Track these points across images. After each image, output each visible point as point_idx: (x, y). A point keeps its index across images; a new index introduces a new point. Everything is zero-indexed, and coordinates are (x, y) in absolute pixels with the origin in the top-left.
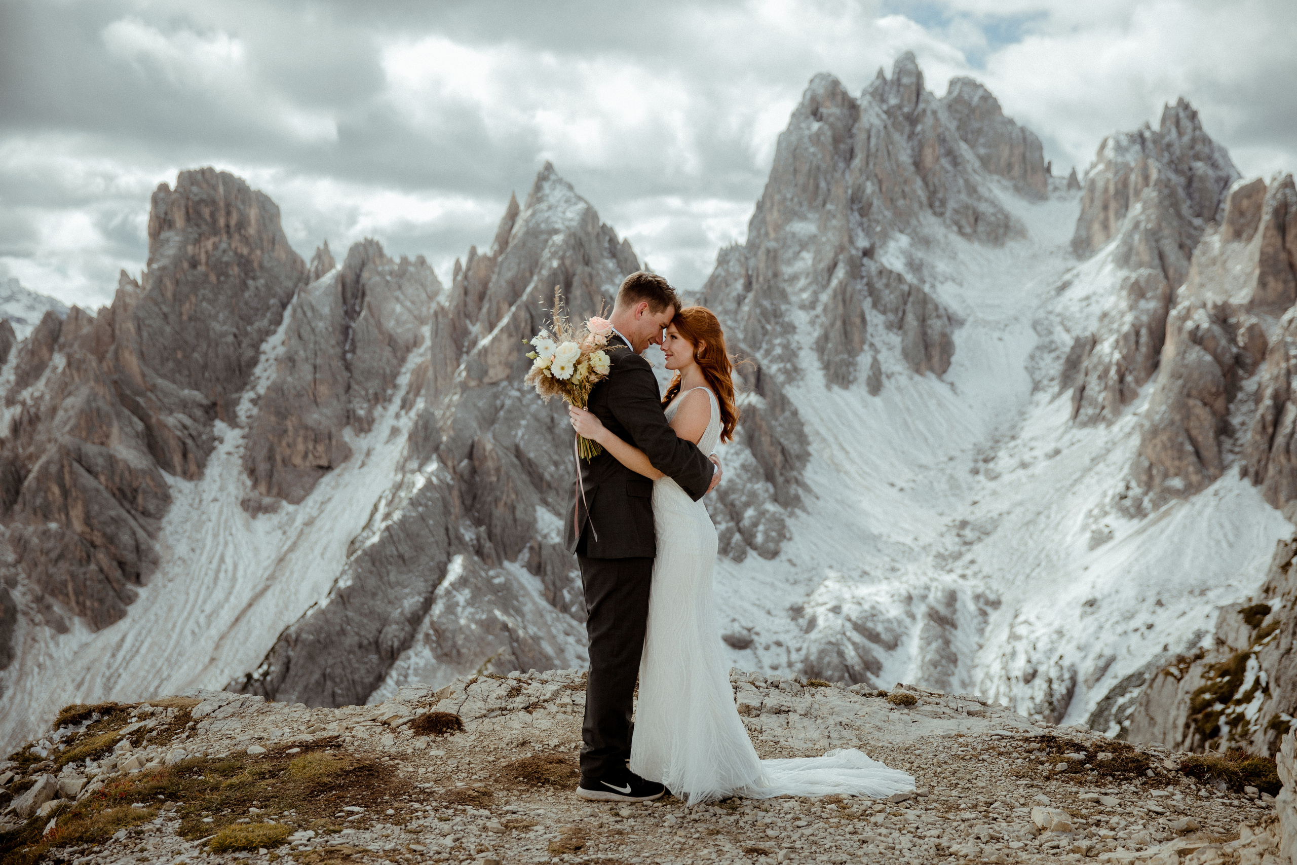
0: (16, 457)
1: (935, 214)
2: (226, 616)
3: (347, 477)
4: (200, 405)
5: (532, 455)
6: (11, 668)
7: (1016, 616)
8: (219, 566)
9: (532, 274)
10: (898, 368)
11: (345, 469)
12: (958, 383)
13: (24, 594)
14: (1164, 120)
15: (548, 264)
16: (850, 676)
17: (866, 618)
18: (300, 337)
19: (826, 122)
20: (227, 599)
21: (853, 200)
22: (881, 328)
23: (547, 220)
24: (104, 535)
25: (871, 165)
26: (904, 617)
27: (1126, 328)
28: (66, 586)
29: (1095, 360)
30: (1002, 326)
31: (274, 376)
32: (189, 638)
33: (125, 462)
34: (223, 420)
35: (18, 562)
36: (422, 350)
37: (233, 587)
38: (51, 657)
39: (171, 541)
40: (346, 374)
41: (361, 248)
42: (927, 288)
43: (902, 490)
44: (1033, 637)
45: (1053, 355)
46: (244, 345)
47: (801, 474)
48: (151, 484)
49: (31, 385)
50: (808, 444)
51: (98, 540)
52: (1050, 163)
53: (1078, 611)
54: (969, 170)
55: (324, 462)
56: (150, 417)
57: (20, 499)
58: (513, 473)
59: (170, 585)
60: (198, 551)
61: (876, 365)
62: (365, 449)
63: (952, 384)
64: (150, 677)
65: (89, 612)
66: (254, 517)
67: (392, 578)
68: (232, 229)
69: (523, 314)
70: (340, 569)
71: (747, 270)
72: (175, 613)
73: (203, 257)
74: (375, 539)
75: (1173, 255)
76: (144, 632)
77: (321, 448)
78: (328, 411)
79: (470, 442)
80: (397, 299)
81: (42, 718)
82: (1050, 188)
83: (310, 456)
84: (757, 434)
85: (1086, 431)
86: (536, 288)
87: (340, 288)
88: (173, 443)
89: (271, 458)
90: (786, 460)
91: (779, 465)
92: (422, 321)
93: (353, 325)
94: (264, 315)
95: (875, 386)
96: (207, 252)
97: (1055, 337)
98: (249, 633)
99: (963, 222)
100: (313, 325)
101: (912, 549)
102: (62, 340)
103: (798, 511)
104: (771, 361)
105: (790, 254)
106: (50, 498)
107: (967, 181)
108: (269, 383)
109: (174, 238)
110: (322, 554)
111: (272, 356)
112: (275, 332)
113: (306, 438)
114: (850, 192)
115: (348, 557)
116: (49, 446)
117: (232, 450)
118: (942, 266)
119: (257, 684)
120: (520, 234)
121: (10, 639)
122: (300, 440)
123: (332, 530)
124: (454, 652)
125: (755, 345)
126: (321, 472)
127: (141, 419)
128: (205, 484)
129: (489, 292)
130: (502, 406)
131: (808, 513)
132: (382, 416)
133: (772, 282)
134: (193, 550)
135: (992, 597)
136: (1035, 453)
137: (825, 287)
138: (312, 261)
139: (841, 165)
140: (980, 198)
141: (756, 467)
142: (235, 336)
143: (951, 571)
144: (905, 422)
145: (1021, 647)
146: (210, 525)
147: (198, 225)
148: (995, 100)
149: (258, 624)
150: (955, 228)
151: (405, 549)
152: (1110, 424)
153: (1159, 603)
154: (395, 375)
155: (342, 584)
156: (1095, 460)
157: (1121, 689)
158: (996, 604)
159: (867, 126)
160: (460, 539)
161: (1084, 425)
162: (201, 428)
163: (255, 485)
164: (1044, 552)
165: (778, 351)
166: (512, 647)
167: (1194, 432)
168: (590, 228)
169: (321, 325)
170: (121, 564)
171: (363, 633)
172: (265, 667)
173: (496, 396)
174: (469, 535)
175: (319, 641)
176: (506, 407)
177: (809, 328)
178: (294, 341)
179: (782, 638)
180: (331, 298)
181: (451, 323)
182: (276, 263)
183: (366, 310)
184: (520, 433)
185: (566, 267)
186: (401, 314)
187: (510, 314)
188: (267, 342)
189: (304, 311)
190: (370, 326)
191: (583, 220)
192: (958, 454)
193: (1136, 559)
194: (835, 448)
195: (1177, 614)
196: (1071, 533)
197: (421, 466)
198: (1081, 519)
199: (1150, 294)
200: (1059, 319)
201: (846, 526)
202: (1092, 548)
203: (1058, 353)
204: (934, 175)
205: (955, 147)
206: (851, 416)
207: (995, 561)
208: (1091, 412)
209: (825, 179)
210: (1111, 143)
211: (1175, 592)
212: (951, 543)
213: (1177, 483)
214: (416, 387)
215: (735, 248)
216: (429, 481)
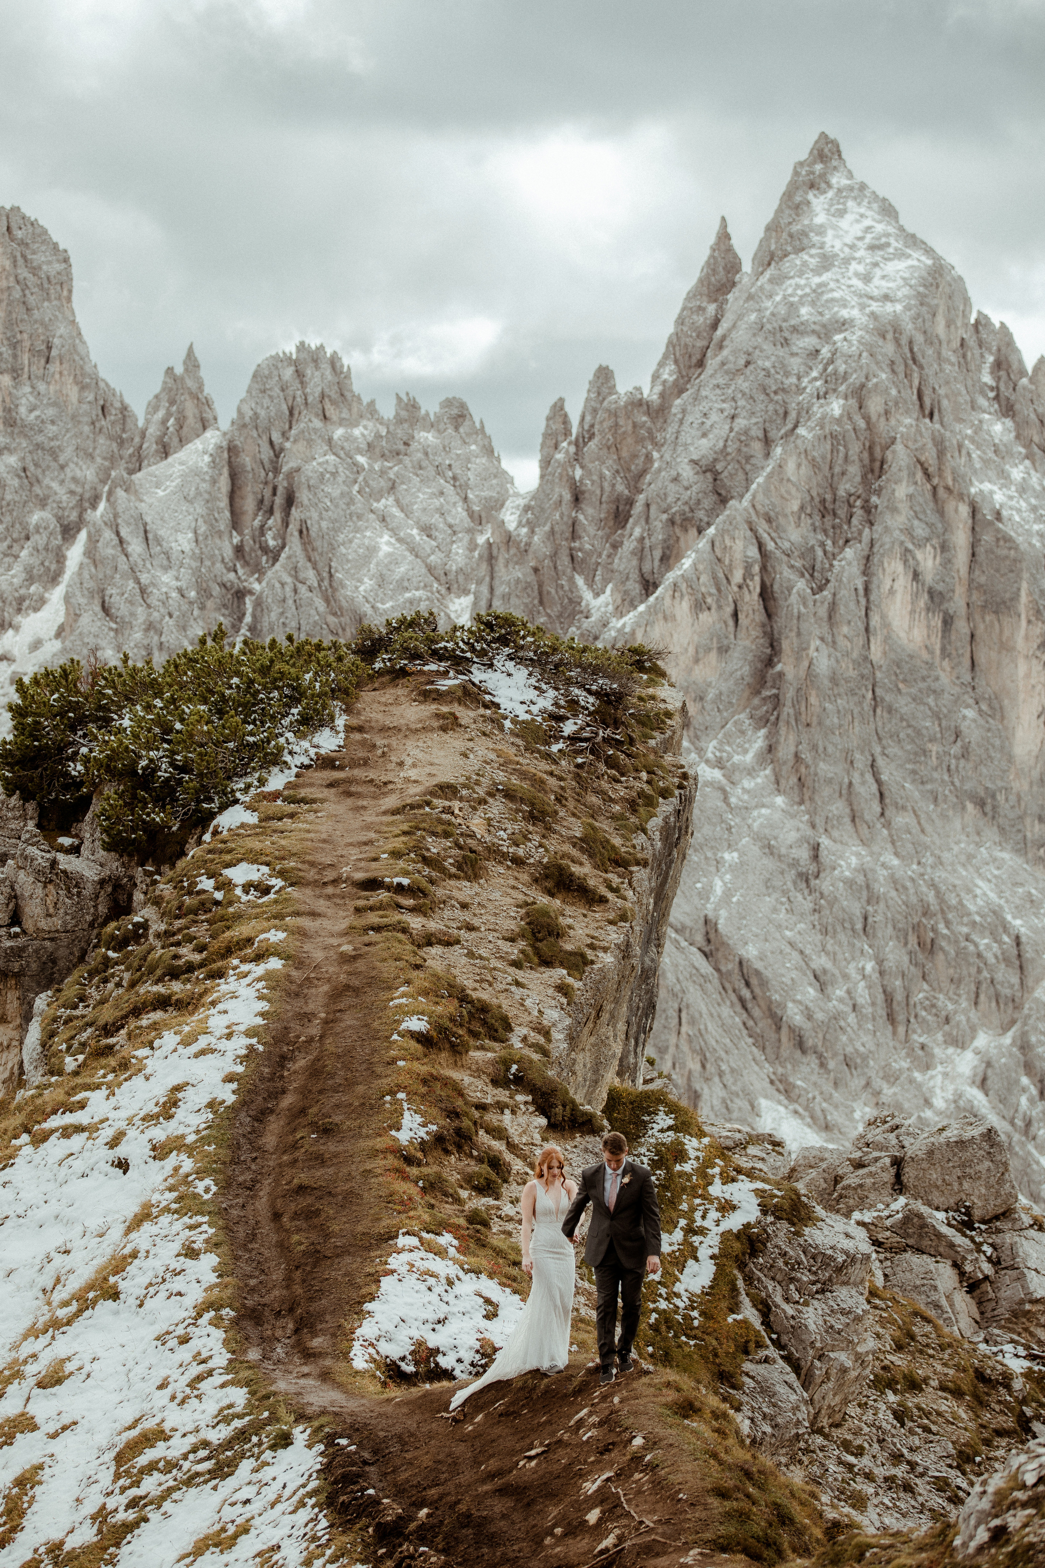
5: (751, 952)
15: (817, 410)
18: (106, 608)
23: (816, 297)
41: (288, 373)
58: (694, 996)
69: (743, 549)
87: (224, 483)
93: (258, 585)
100: (144, 578)
112: (40, 603)
120: (741, 337)
129: (641, 498)
138: (153, 407)
168: (940, 328)
169: (167, 580)
178: (90, 621)
180: (200, 508)
181: (531, 578)
182: (51, 412)
183: (294, 545)
184: (719, 887)
185: (867, 419)
186: (393, 560)
187: (703, 544)
188: (17, 629)
189: (121, 541)
190: (303, 589)
191: (922, 301)
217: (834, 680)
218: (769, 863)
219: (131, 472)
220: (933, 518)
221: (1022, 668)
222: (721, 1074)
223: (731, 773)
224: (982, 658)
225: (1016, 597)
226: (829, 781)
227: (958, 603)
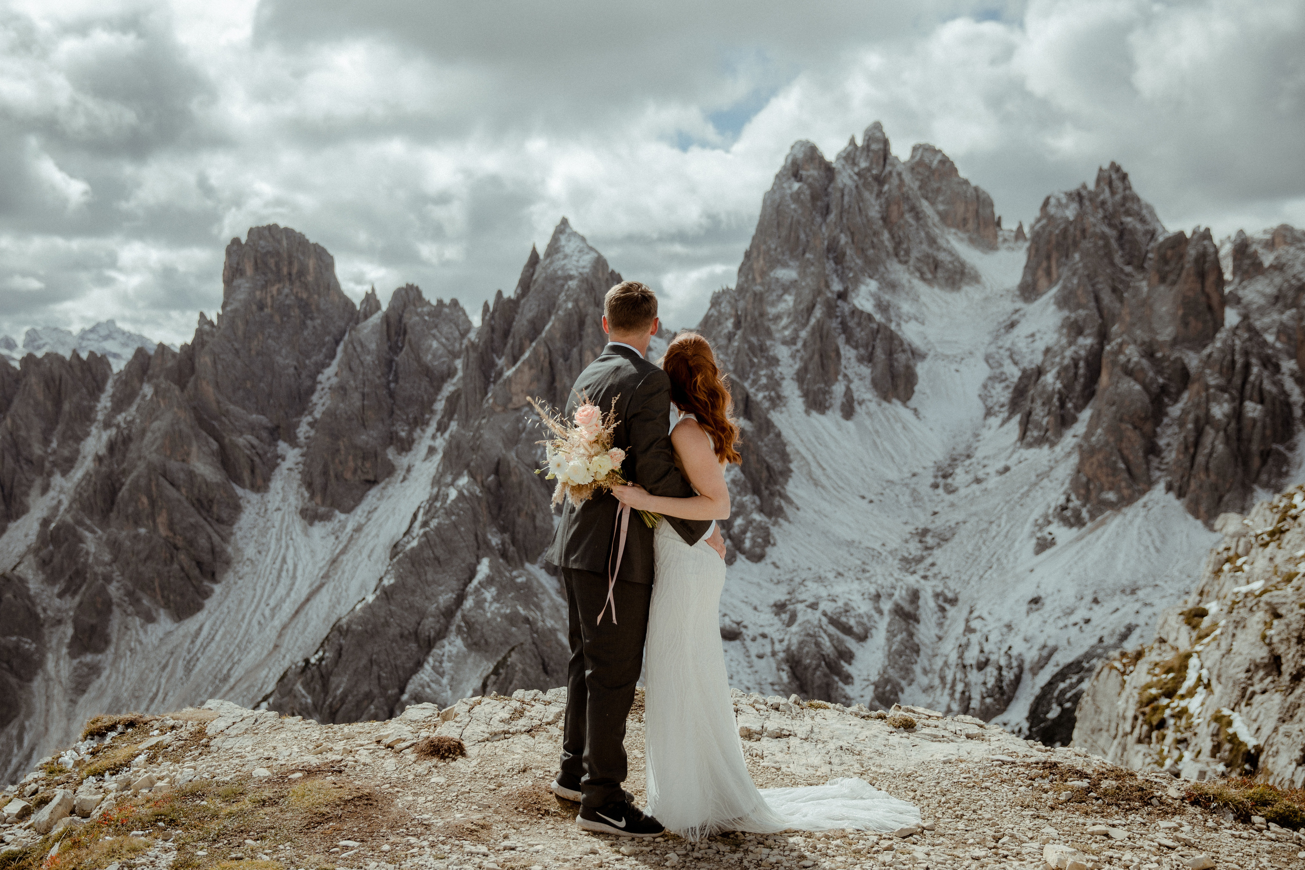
0: (112, 472)
1: (900, 262)
2: (287, 609)
3: (390, 489)
4: (266, 428)
6: (108, 652)
7: (971, 612)
8: (282, 567)
9: (550, 314)
10: (868, 396)
11: (388, 483)
12: (920, 409)
13: (118, 589)
14: (1098, 181)
15: (564, 305)
16: (826, 664)
17: (840, 613)
18: (351, 369)
19: (805, 183)
20: (288, 594)
21: (829, 250)
22: (853, 360)
24: (185, 538)
25: (845, 221)
26: (873, 612)
27: (1067, 361)
28: (153, 582)
29: (1039, 388)
30: (958, 359)
31: (328, 403)
32: (257, 628)
33: (202, 476)
34: (285, 441)
35: (114, 561)
36: (455, 380)
37: (293, 584)
38: (141, 643)
39: (241, 544)
40: (389, 400)
41: (403, 292)
42: (893, 326)
43: (871, 502)
44: (985, 630)
45: (1003, 384)
46: (303, 376)
47: (783, 488)
48: (225, 495)
49: (125, 411)
50: (790, 462)
51: (180, 542)
52: (999, 218)
53: (1025, 608)
54: (930, 223)
55: (371, 477)
56: (223, 438)
57: (115, 508)
58: (533, 486)
59: (240, 582)
60: (264, 553)
61: (848, 393)
62: (406, 466)
63: (915, 410)
64: (224, 661)
65: (172, 605)
66: (311, 524)
67: (430, 577)
68: (294, 277)
69: (543, 350)
70: (385, 569)
71: (737, 311)
72: (244, 606)
73: (269, 301)
74: (415, 543)
75: (1107, 298)
76: (218, 623)
77: (368, 465)
78: (374, 433)
79: (496, 459)
80: (434, 336)
81: (133, 694)
82: (1000, 239)
83: (359, 472)
85: (1032, 451)
86: (553, 325)
87: (385, 326)
88: (243, 461)
89: (325, 473)
90: (771, 476)
91: (765, 481)
92: (455, 355)
93: (396, 359)
94: (320, 351)
95: (848, 411)
96: (272, 297)
97: (1005, 369)
98: (307, 624)
99: (925, 269)
100: (362, 358)
101: (880, 553)
102: (150, 372)
103: (781, 521)
104: (757, 390)
105: (774, 296)
106: (140, 507)
107: (927, 234)
108: (324, 408)
109: (244, 285)
110: (369, 556)
111: (327, 385)
112: (329, 365)
113: (355, 456)
114: (826, 243)
115: (391, 559)
116: (139, 463)
117: (292, 466)
118: (906, 307)
119: (314, 668)
120: (540, 280)
121: (107, 627)
122: (350, 458)
123: (377, 536)
124: (483, 641)
125: (743, 376)
126: (368, 485)
127: (216, 440)
128: (270, 496)
129: (512, 330)
130: (524, 428)
131: (790, 522)
132: (421, 437)
133: (758, 321)
134: (260, 552)
135: (950, 595)
136: (988, 470)
137: (805, 325)
138: (362, 303)
139: (819, 219)
140: (939, 249)
141: (744, 482)
142: (296, 368)
143: (914, 572)
144: (875, 443)
145: (975, 638)
146: (274, 530)
147: (265, 274)
148: (952, 163)
149: (315, 616)
150: (918, 274)
151: (440, 552)
152: (1053, 445)
153: (1096, 601)
154: (432, 401)
155: (386, 582)
156: (1041, 476)
157: (1062, 675)
158: (953, 601)
159: (840, 185)
160: (487, 543)
161: (1030, 445)
162: (266, 447)
163: (312, 497)
164: (996, 556)
165: (764, 381)
166: (533, 638)
167: (1126, 452)
168: (600, 275)
169: (369, 359)
170: (199, 564)
171: (404, 624)
172: (321, 653)
174: (495, 541)
175: (366, 631)
177: (791, 361)
178: (345, 373)
179: (766, 630)
180: (377, 335)
181: (480, 356)
182: (330, 306)
183: (407, 346)
185: (579, 308)
186: (437, 349)
187: (532, 347)
188: (323, 373)
189: (354, 347)
190: (410, 359)
191: (594, 267)
192: (920, 470)
193: (1076, 563)
194: (814, 465)
195: (1111, 610)
196: (1020, 539)
197: (454, 480)
198: (1028, 528)
199: (1087, 331)
200: (1008, 353)
201: (823, 533)
202: (1037, 553)
203: (1007, 383)
204: (899, 228)
205: (918, 204)
206: (827, 438)
207: (952, 564)
208: (1036, 434)
209: (805, 232)
210: (1053, 201)
211: (1109, 591)
212: (914, 548)
213: (1111, 496)
214: (450, 413)
215: (726, 292)
216: (461, 493)
219: (356, 325)
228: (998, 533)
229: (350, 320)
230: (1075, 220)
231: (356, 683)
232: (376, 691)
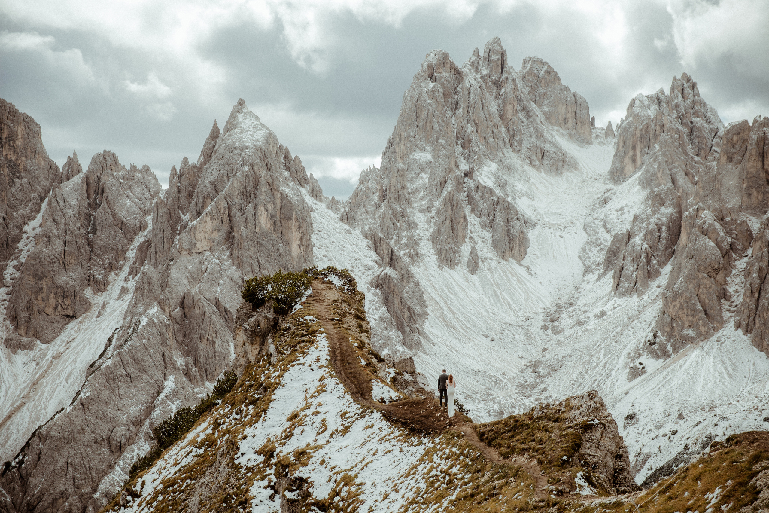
1: (514, 151)
3: (87, 323)
5: (227, 306)
9: (229, 177)
10: (490, 255)
11: (85, 318)
12: (531, 267)
14: (672, 90)
15: (241, 169)
18: (54, 220)
19: (439, 83)
21: (458, 137)
22: (477, 226)
23: (240, 140)
25: (471, 114)
27: (651, 227)
29: (629, 247)
30: (562, 228)
31: (33, 249)
36: (145, 233)
40: (88, 249)
41: (101, 158)
42: (509, 199)
43: (493, 340)
45: (599, 248)
46: (10, 226)
47: (421, 326)
50: (427, 307)
52: (593, 119)
53: (622, 422)
54: (538, 121)
55: (70, 312)
58: (213, 317)
61: (474, 252)
62: (101, 304)
63: (528, 268)
66: (14, 352)
67: (122, 391)
69: (223, 204)
70: (82, 384)
71: (382, 186)
74: (109, 364)
75: (681, 179)
77: (67, 302)
78: (73, 275)
79: (182, 294)
80: (128, 196)
82: (594, 135)
83: (60, 308)
84: (391, 296)
85: (624, 299)
86: (232, 185)
87: (85, 187)
89: (29, 308)
90: (411, 316)
91: (407, 319)
92: (146, 213)
93: (95, 213)
94: (27, 205)
95: (473, 267)
97: (600, 236)
98: (8, 437)
99: (534, 157)
100: (64, 211)
101: (501, 381)
103: (420, 353)
104: (399, 248)
105: (412, 175)
107: (536, 129)
108: (29, 253)
111: (32, 234)
112: (35, 218)
113: (56, 294)
114: (455, 131)
115: (88, 376)
118: (520, 186)
119: (14, 470)
120: (221, 150)
122: (52, 295)
123: (74, 362)
125: (388, 235)
126: (67, 319)
129: (196, 191)
130: (206, 270)
131: (427, 354)
132: (114, 280)
133: (401, 192)
136: (587, 315)
137: (438, 197)
138: (64, 166)
139: (450, 113)
140: (545, 141)
141: (390, 319)
142: (4, 219)
143: (530, 396)
144: (495, 293)
148: (556, 73)
149: (15, 431)
150: (528, 161)
151: (131, 369)
152: (641, 294)
153: (681, 416)
154: (125, 250)
155: (82, 395)
156: (632, 319)
159: (468, 85)
160: (173, 364)
161: (622, 295)
163: (17, 328)
164: (596, 383)
165: (405, 240)
167: (703, 297)
168: (271, 148)
169: (70, 212)
171: (98, 432)
172: (21, 457)
173: (201, 263)
174: (180, 362)
175: (64, 438)
176: (209, 270)
177: (427, 226)
178: (50, 223)
180: (78, 193)
181: (168, 211)
182: (36, 167)
183: (104, 203)
184: (219, 290)
185: (254, 171)
186: (131, 207)
187: (213, 203)
188: (28, 225)
189: (58, 202)
190: (107, 214)
191: (266, 141)
192: (533, 315)
193: (663, 386)
194: (445, 309)
195: (693, 424)
196: (616, 369)
197: (146, 310)
198: (622, 359)
199: (668, 203)
200: (602, 223)
201: (454, 363)
202: (630, 380)
203: (602, 246)
204: (513, 123)
205: (528, 105)
206: (456, 287)
207: (561, 389)
208: (627, 285)
209: (438, 122)
210: (637, 103)
211: (691, 409)
212: (529, 377)
213: (691, 333)
214: (141, 258)
215: (372, 171)
216: (151, 321)
217: (247, 237)
218: (231, 283)
219: (59, 184)
220: (271, 196)
221: (294, 234)
222: (221, 337)
223: (221, 261)
224: (284, 231)
225: (292, 216)
226: (246, 263)
227: (277, 217)
228: (598, 364)
229: (54, 180)
230: (656, 117)
231: (53, 482)
232: (71, 490)
